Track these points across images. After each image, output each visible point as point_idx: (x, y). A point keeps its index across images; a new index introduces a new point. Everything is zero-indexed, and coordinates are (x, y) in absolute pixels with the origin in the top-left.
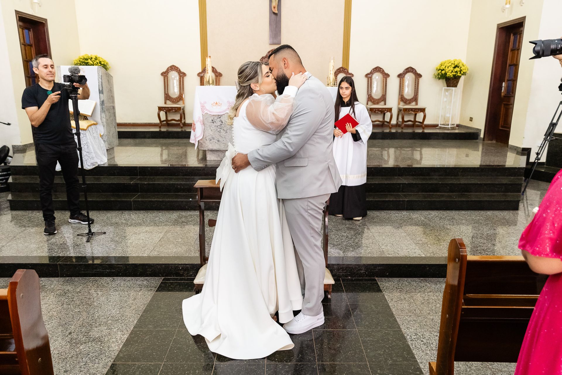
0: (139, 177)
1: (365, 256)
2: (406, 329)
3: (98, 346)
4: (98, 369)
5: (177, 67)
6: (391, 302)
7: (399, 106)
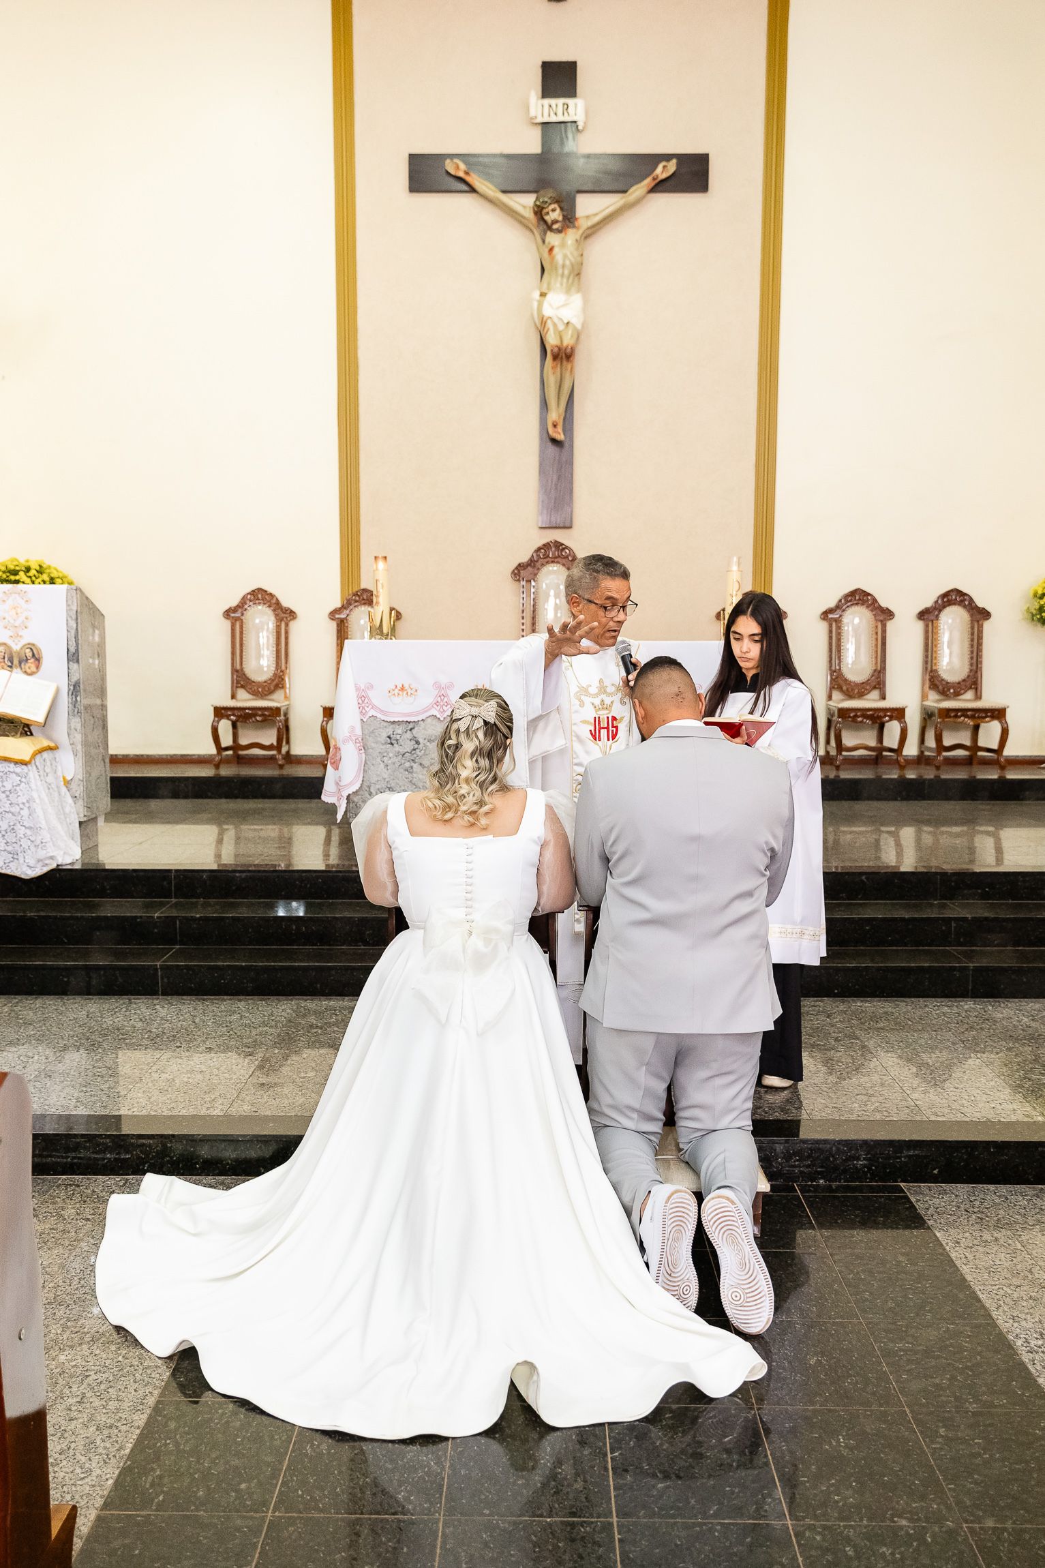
0: (174, 900)
1: (866, 1118)
2: (1011, 1321)
3: (111, 1356)
4: (120, 1415)
5: (271, 594)
6: (956, 1249)
7: (926, 703)
